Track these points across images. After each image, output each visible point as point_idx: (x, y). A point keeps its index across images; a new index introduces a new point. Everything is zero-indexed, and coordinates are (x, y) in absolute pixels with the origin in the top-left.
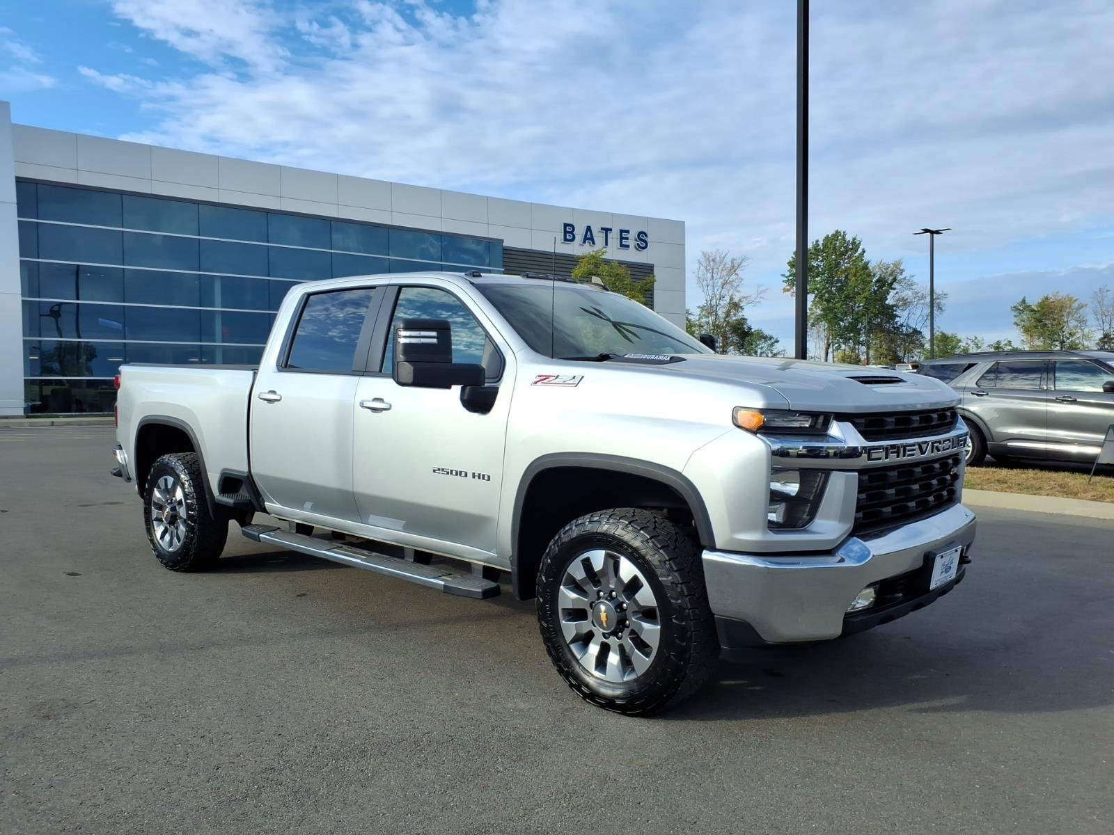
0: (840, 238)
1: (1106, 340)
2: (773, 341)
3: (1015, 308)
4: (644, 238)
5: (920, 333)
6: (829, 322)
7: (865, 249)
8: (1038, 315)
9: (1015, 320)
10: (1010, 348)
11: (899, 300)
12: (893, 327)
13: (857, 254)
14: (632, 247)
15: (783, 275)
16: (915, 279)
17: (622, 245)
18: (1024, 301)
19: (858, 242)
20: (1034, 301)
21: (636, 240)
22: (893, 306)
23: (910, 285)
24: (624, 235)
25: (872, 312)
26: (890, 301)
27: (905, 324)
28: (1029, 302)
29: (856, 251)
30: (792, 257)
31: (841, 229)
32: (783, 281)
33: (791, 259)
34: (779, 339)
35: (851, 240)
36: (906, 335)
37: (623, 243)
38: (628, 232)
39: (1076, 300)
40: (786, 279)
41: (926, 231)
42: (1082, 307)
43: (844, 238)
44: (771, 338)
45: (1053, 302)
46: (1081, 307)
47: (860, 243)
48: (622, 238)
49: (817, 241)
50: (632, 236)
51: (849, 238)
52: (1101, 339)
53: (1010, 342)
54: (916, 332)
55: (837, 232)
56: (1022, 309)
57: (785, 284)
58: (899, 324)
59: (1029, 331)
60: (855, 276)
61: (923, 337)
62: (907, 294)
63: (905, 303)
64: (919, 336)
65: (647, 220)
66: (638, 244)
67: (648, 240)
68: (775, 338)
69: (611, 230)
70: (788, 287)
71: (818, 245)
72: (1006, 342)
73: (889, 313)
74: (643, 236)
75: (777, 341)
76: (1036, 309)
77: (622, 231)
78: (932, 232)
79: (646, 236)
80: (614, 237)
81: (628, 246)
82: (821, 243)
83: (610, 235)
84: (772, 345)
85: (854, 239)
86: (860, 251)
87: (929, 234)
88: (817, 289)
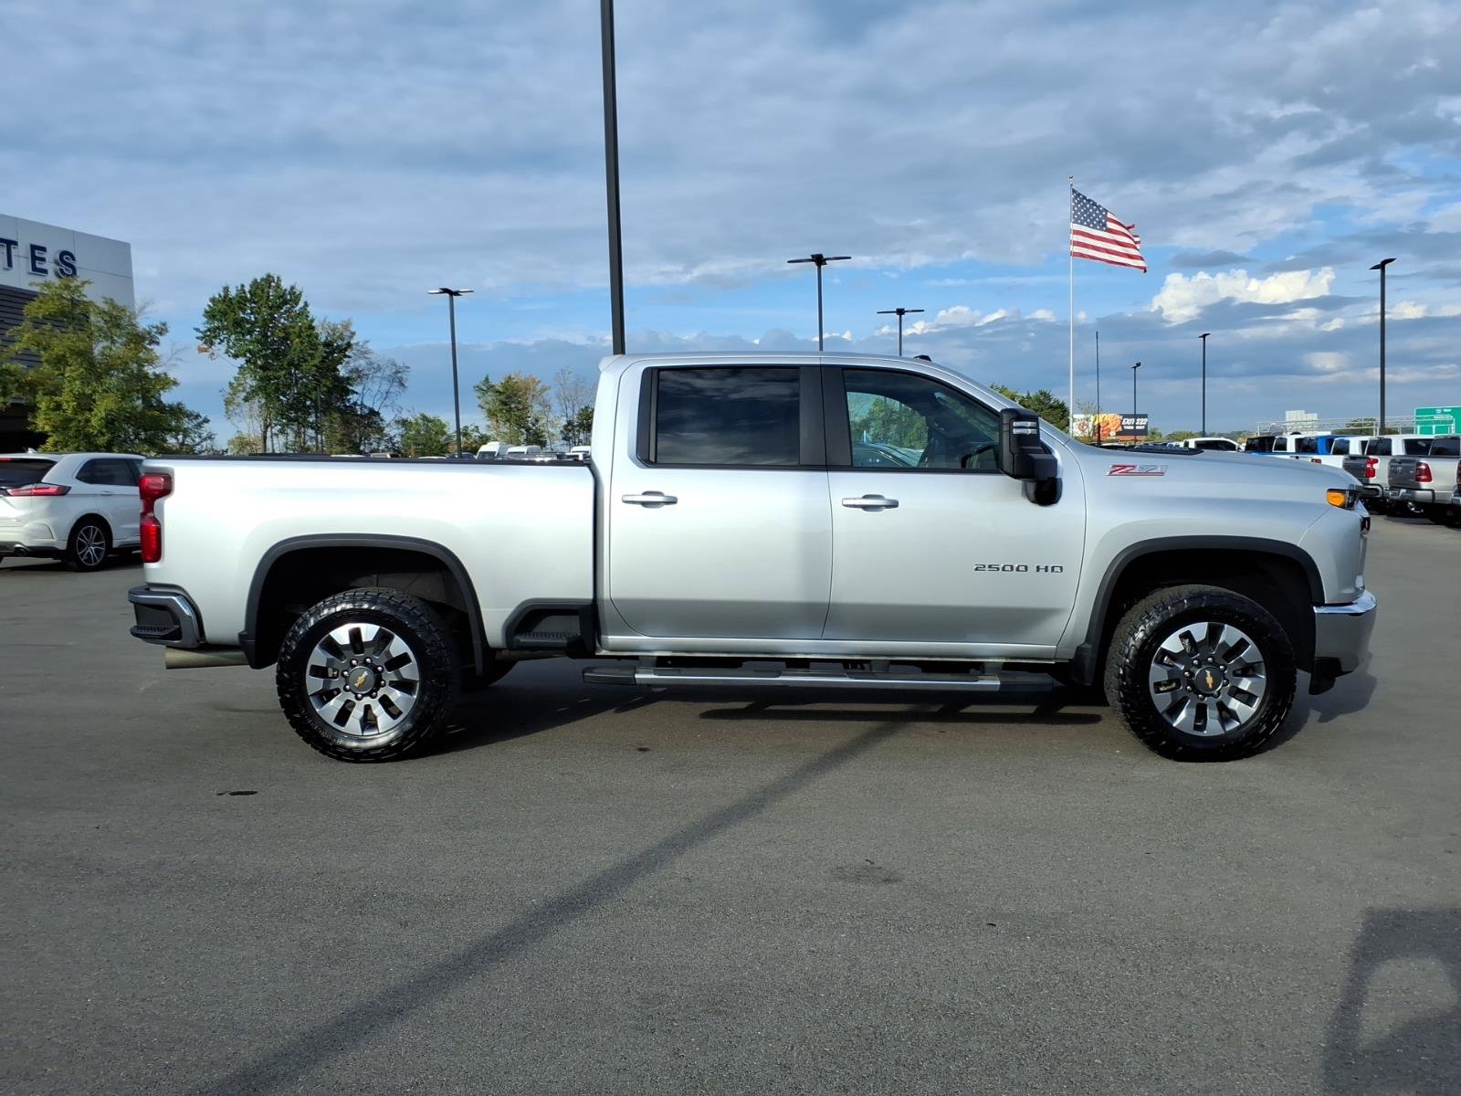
0: (273, 284)
1: (570, 427)
2: (201, 420)
3: (478, 388)
4: (71, 261)
5: (378, 414)
6: (268, 396)
7: (308, 303)
8: (502, 397)
9: (479, 402)
10: (478, 434)
11: (351, 372)
12: (345, 406)
13: (297, 308)
14: (51, 272)
15: (197, 330)
16: (370, 346)
17: (35, 269)
18: (487, 379)
19: (297, 293)
20: (497, 381)
21: (56, 263)
22: (348, 378)
23: (364, 353)
24: (37, 253)
25: (325, 386)
26: (342, 371)
27: (359, 402)
28: (493, 381)
29: (297, 304)
30: (209, 306)
31: (275, 274)
32: (197, 338)
33: (208, 309)
34: (209, 418)
35: (289, 289)
36: (361, 416)
37: (38, 266)
38: (43, 249)
39: (539, 382)
40: (201, 335)
41: (445, 291)
42: (546, 390)
43: (278, 286)
44: (198, 416)
45: (516, 382)
46: (544, 390)
47: (300, 294)
48: (34, 258)
49: (243, 286)
50: (51, 256)
51: (285, 285)
52: (565, 427)
53: (477, 427)
54: (373, 413)
55: (269, 276)
56: (485, 389)
57: (200, 342)
58: (352, 401)
59: (494, 415)
60: (299, 336)
61: (382, 420)
62: (362, 363)
63: (358, 375)
64: (375, 419)
65: (74, 235)
66: (61, 270)
67: (77, 265)
68: (203, 416)
69: (15, 243)
70: (205, 346)
71: (244, 292)
72: (473, 427)
73: (342, 387)
74: (67, 258)
75: (206, 421)
76: (501, 390)
77: (34, 248)
78: (452, 293)
79: (73, 259)
80: (21, 254)
81: (45, 271)
82: (247, 289)
83: (14, 252)
84: (199, 426)
85: (292, 288)
86: (301, 304)
87: (447, 295)
88: (250, 351)
